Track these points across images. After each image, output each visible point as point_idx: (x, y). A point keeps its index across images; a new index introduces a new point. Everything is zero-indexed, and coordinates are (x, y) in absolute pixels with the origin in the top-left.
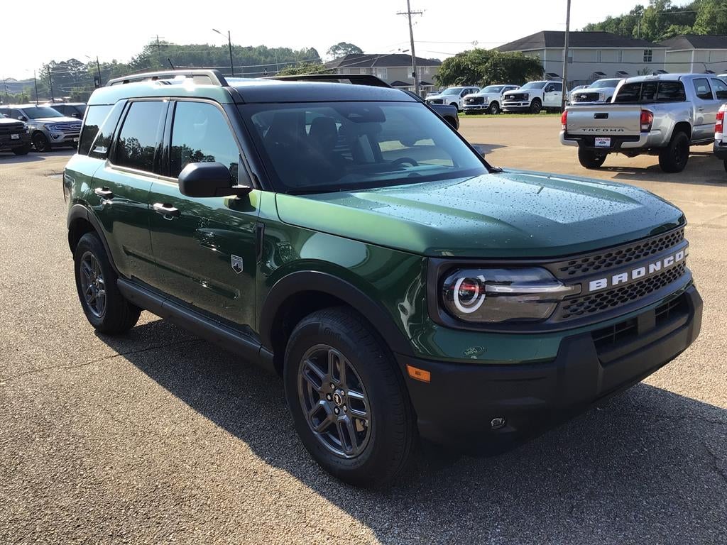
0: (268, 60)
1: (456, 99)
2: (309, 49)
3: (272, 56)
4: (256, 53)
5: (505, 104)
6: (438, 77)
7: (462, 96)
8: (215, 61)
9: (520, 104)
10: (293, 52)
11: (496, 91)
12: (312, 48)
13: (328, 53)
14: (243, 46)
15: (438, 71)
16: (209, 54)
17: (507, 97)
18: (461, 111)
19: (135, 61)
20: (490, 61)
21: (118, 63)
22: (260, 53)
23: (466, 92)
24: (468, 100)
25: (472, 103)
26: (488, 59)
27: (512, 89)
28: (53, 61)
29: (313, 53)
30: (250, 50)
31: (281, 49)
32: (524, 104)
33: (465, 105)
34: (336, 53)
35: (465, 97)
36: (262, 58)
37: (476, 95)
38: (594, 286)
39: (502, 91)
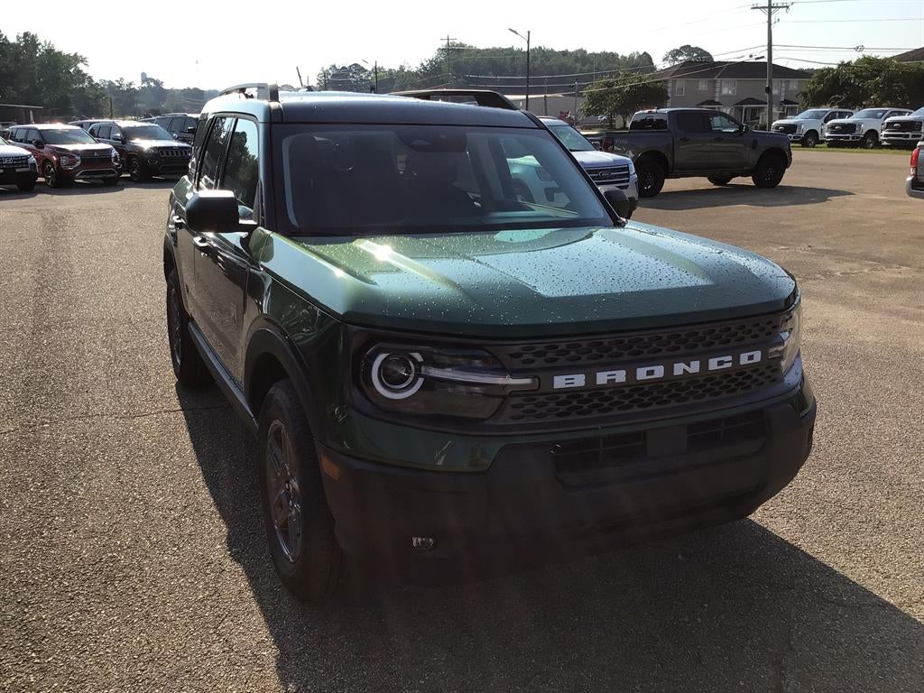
0: (586, 67)
1: (816, 125)
2: (641, 53)
3: (592, 63)
4: (572, 59)
5: (886, 136)
6: (805, 95)
7: (826, 121)
8: (519, 69)
9: (908, 136)
10: (620, 57)
11: (876, 117)
12: (645, 53)
13: (665, 59)
14: (557, 50)
15: (807, 85)
16: (513, 59)
17: (890, 125)
18: (822, 142)
19: (425, 68)
20: (883, 74)
21: (406, 70)
22: (577, 60)
23: (832, 116)
24: (833, 127)
25: (837, 132)
26: (879, 71)
27: (900, 114)
28: (334, 66)
29: (646, 58)
30: (564, 55)
31: (605, 54)
32: (913, 136)
33: (827, 134)
34: (677, 60)
35: (829, 123)
36: (579, 65)
37: (846, 120)
38: (560, 382)
39: (884, 116)
